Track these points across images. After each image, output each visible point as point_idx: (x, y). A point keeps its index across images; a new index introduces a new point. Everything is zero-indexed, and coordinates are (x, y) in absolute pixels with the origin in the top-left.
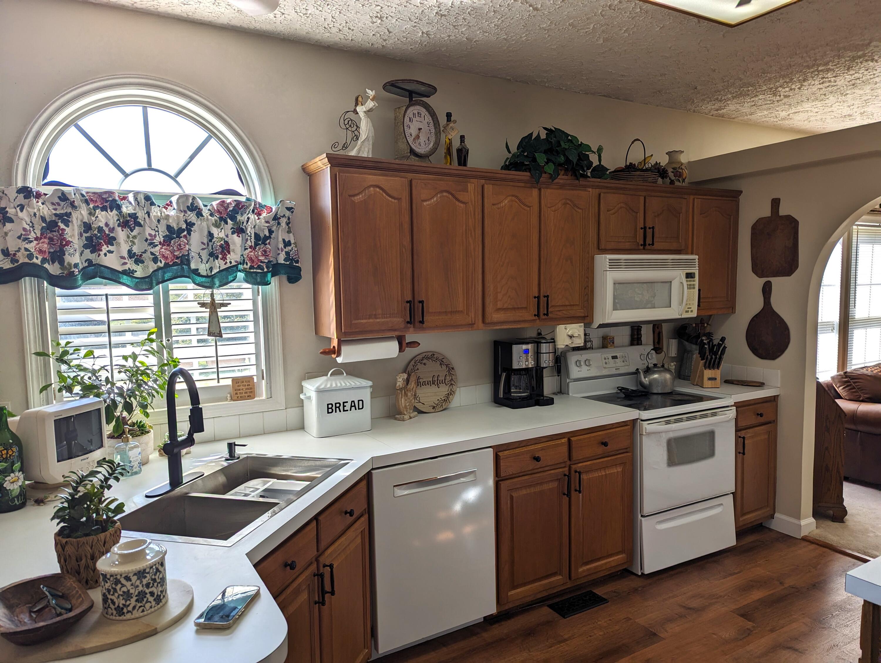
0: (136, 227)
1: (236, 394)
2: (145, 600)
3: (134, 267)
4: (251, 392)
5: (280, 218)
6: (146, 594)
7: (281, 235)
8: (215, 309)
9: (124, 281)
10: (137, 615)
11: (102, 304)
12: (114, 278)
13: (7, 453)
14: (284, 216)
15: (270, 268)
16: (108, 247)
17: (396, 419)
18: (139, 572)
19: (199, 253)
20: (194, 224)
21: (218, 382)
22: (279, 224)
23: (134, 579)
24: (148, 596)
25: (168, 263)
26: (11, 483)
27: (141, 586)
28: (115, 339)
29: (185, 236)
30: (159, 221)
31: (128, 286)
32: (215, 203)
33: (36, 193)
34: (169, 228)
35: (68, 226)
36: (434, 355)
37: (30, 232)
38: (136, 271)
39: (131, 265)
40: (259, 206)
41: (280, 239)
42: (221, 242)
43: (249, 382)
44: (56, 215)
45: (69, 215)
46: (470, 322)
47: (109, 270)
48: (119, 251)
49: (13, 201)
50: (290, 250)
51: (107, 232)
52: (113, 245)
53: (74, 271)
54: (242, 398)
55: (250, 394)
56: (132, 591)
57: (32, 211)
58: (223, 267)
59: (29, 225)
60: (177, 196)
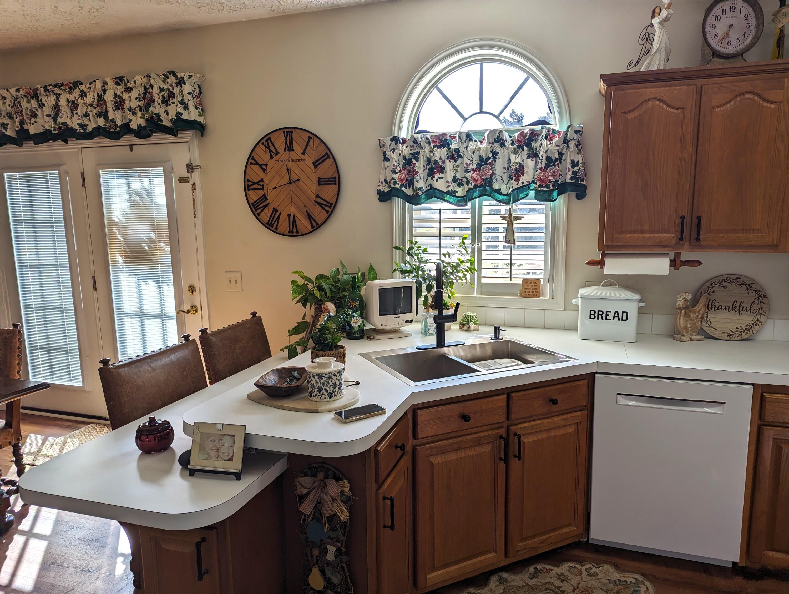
0: (459, 159)
1: (525, 292)
2: (322, 392)
3: (457, 189)
4: (537, 292)
5: (570, 141)
6: (323, 389)
7: (570, 156)
8: (511, 221)
9: (447, 199)
10: (317, 400)
11: (437, 216)
12: (441, 197)
13: (353, 305)
14: (573, 139)
15: (556, 186)
16: (440, 174)
17: (674, 338)
18: (319, 374)
19: (502, 176)
20: (498, 153)
21: (511, 280)
22: (568, 146)
23: (316, 377)
24: (324, 390)
25: (477, 185)
26: (354, 323)
27: (319, 383)
28: (444, 242)
29: (490, 163)
30: (473, 153)
31: (451, 203)
32: (516, 134)
33: (403, 140)
34: (481, 158)
35: (417, 161)
36: (739, 278)
37: (397, 167)
38: (457, 192)
39: (454, 187)
40: (553, 132)
41: (569, 160)
42: (516, 166)
43: (536, 283)
44: (411, 154)
45: (418, 153)
46: (771, 244)
47: (438, 192)
48: (446, 178)
49: (389, 147)
50: (578, 170)
51: (440, 164)
52: (443, 173)
53: (418, 193)
54: (529, 296)
55: (536, 293)
56: (315, 385)
57: (398, 152)
58: (516, 186)
59: (397, 162)
60: (488, 132)
